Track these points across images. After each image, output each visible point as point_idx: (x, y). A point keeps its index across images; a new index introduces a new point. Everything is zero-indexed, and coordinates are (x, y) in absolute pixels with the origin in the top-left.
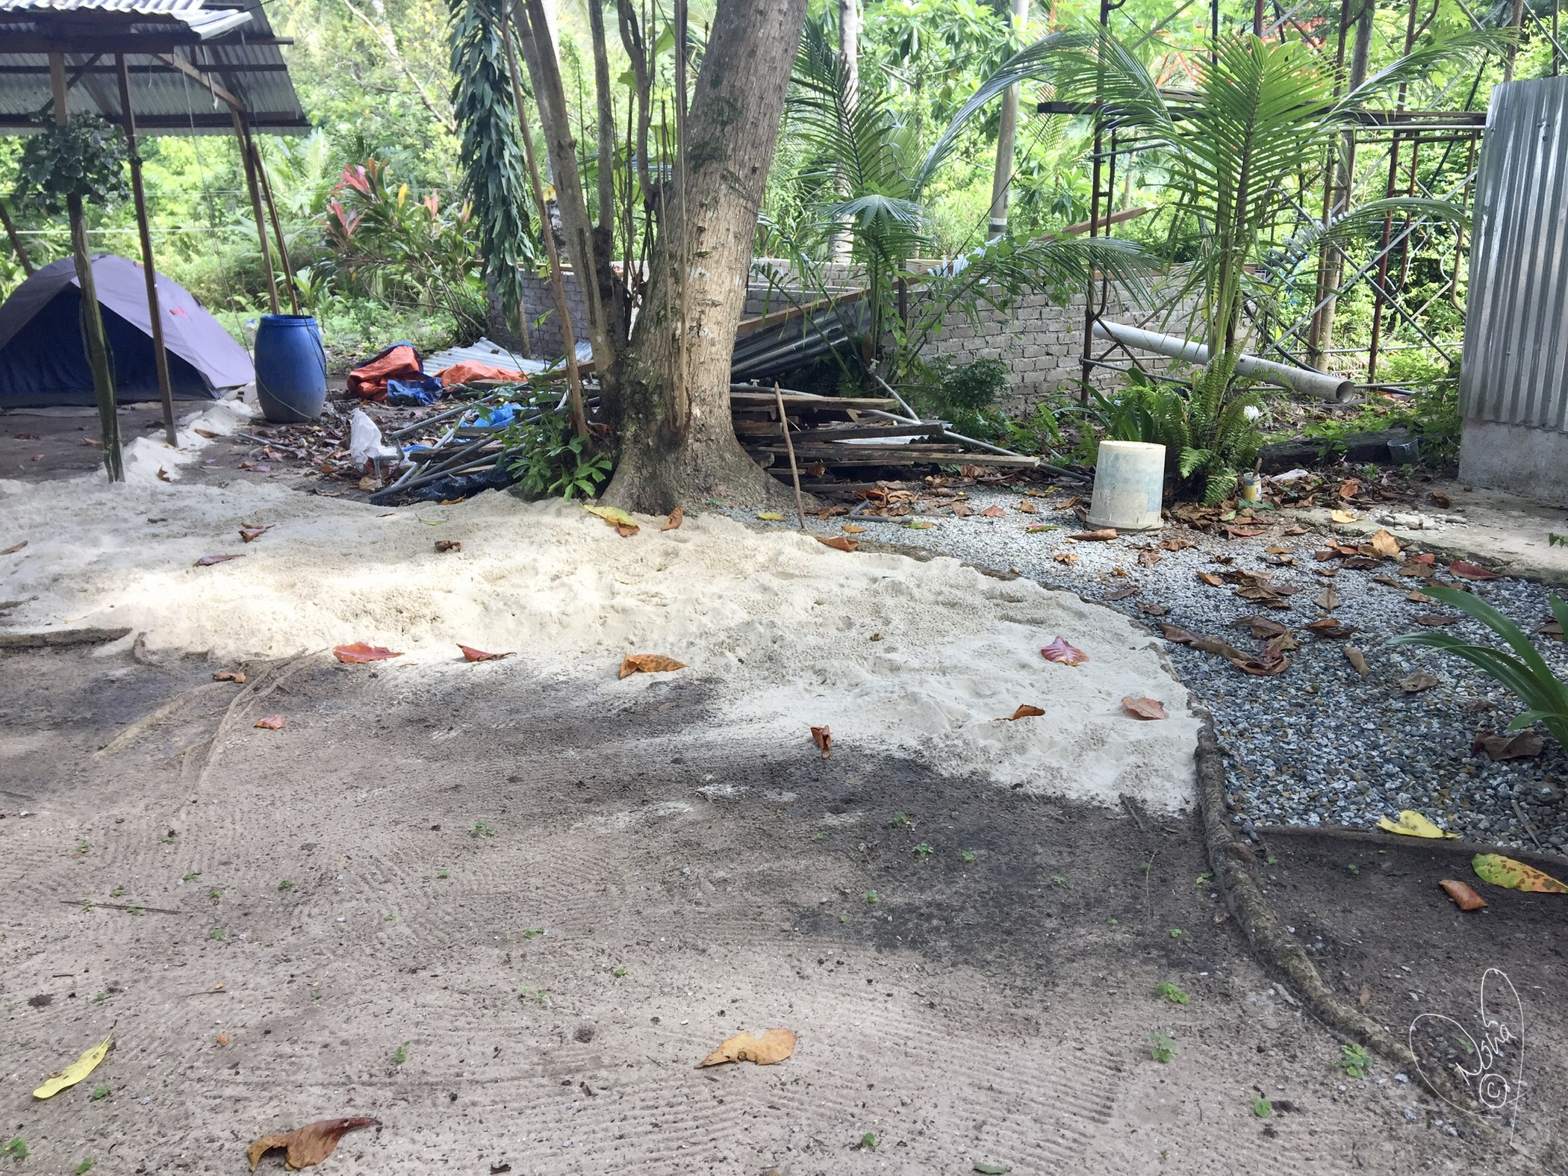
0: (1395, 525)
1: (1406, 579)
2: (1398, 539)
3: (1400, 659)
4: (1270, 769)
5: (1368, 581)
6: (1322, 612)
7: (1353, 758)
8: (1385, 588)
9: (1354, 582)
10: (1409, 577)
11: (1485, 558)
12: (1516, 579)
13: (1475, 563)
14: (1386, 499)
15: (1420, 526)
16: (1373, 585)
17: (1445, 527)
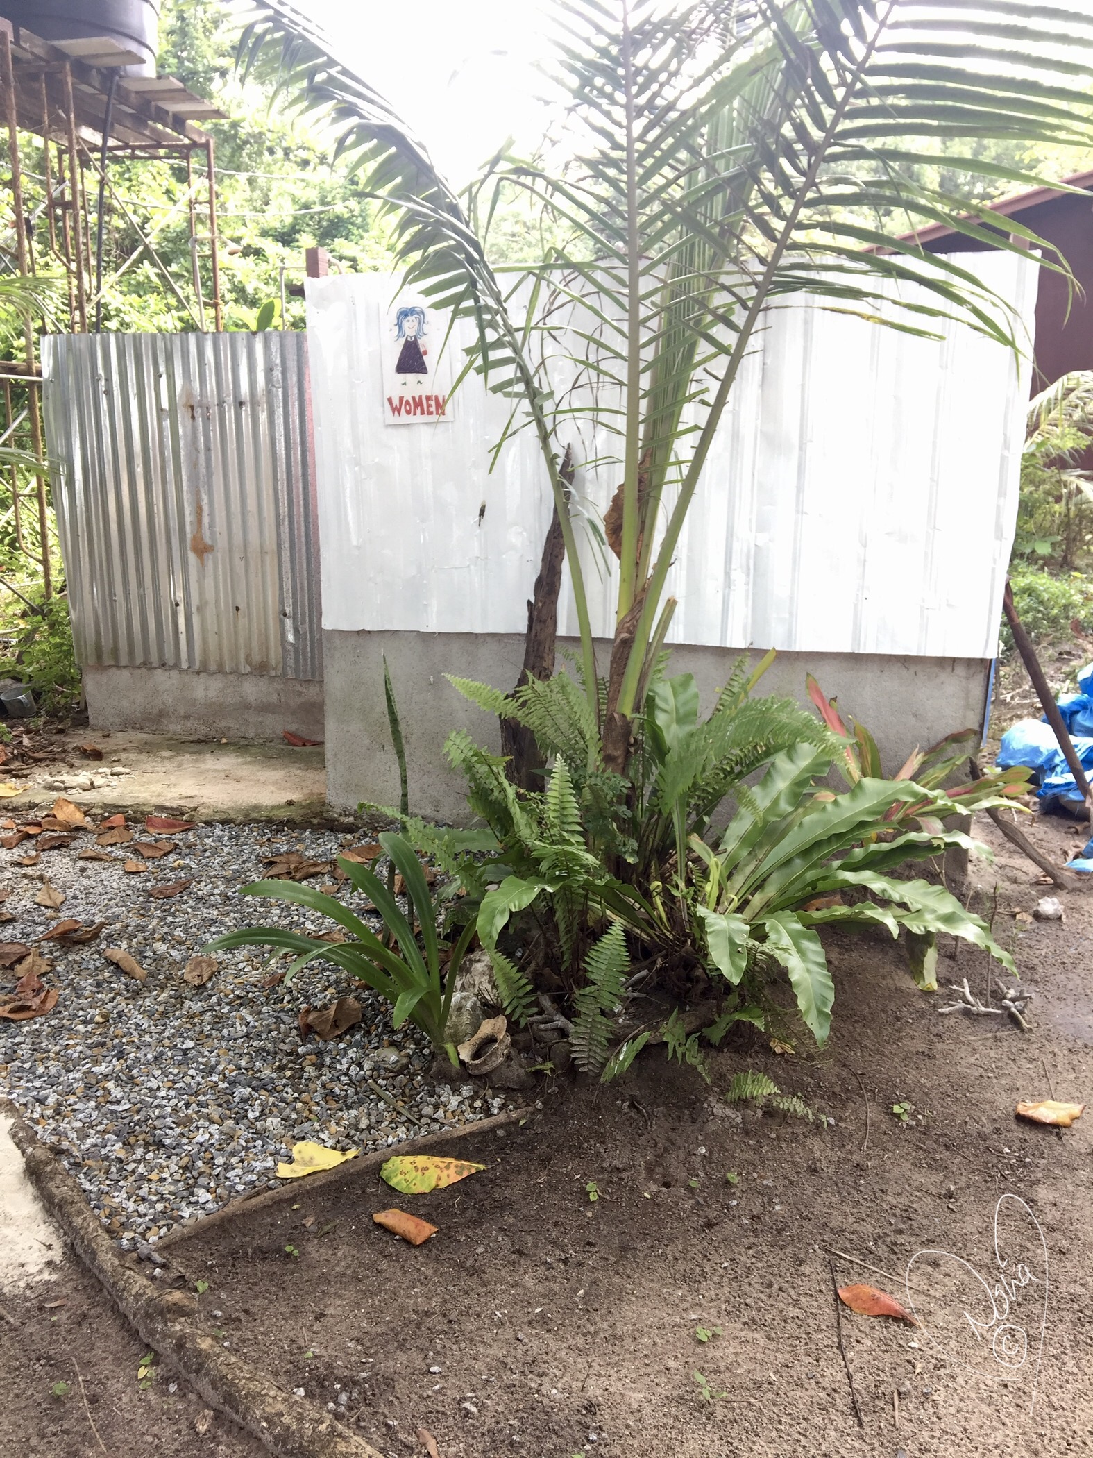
0: (66, 789)
1: (109, 849)
2: (79, 805)
3: (165, 947)
4: (117, 1150)
5: (74, 861)
6: (49, 912)
7: (196, 1094)
8: (96, 864)
9: (60, 865)
10: (111, 845)
11: (172, 808)
12: (209, 824)
13: (164, 815)
14: (37, 760)
15: (92, 786)
16: (81, 864)
17: (115, 781)
